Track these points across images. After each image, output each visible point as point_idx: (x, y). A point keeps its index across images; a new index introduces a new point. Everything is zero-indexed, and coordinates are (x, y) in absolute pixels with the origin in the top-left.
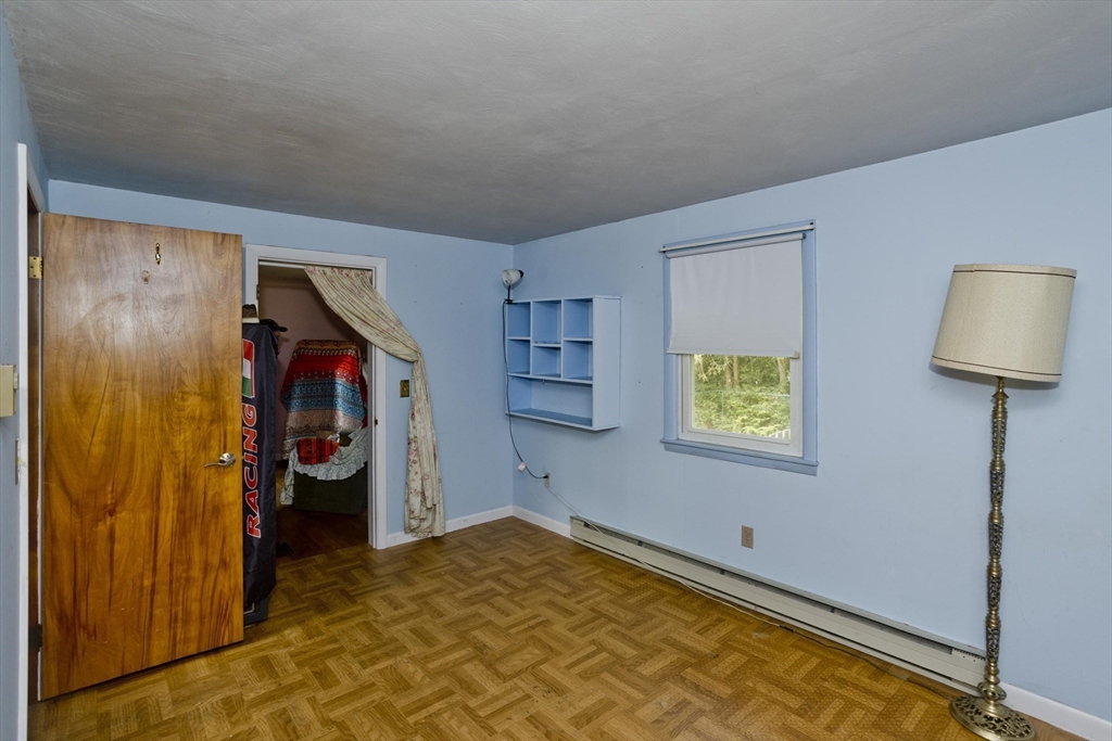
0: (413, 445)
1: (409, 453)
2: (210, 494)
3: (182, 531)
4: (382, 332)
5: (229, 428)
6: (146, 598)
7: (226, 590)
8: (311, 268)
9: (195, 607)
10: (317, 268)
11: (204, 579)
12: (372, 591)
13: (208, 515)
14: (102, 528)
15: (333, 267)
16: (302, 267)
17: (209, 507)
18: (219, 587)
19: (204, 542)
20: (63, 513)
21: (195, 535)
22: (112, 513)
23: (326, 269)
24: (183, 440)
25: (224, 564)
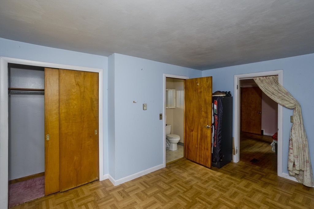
0: (291, 142)
1: (289, 145)
2: (205, 133)
3: (201, 139)
4: (280, 97)
5: (209, 120)
6: (196, 149)
7: (208, 155)
8: (255, 78)
9: (203, 155)
10: (257, 78)
11: (204, 150)
12: (246, 179)
13: (205, 137)
14: (191, 133)
15: (263, 76)
16: (252, 78)
17: (205, 136)
18: (206, 153)
19: (204, 142)
20: (187, 129)
21: (203, 140)
22: (192, 131)
23: (260, 78)
24: (202, 120)
25: (207, 149)
